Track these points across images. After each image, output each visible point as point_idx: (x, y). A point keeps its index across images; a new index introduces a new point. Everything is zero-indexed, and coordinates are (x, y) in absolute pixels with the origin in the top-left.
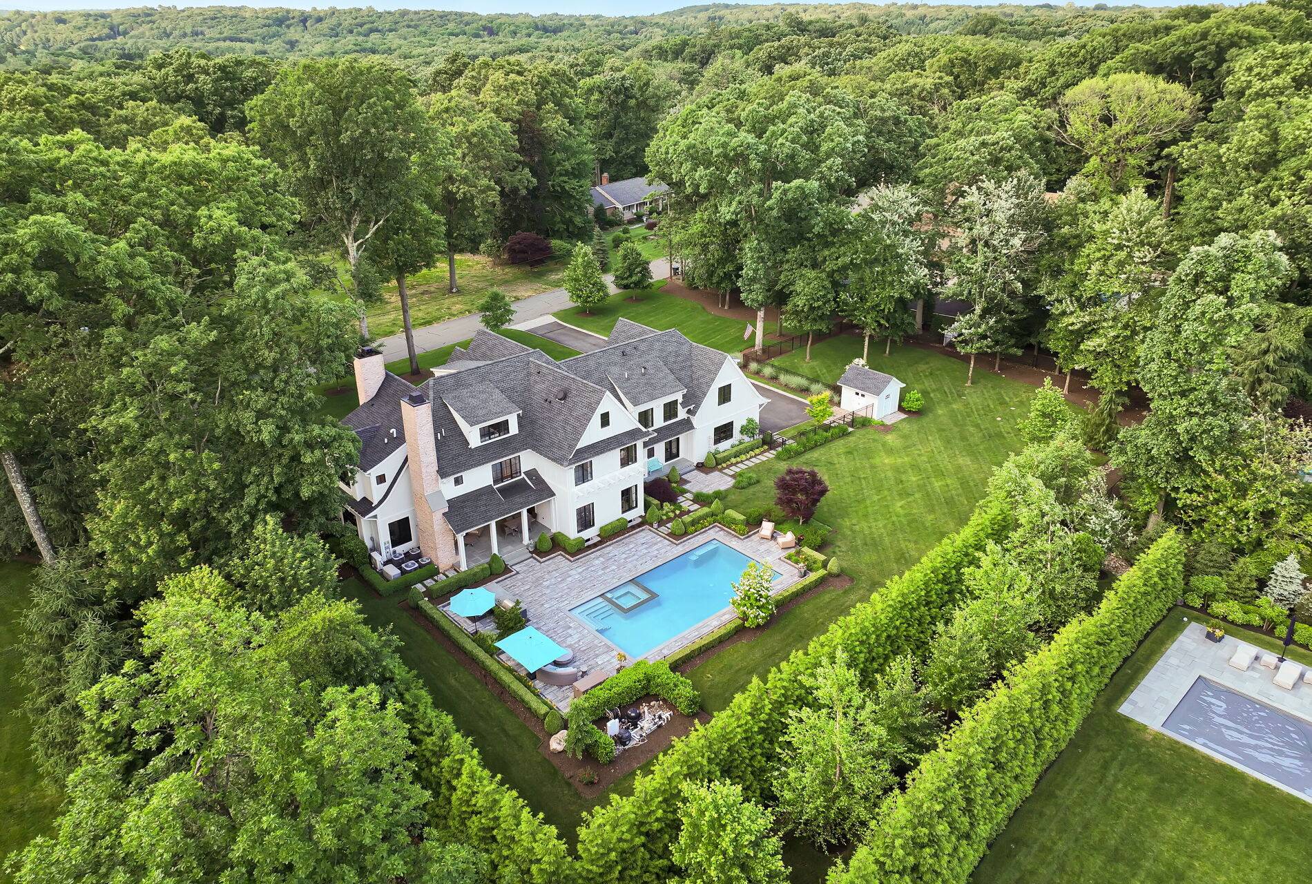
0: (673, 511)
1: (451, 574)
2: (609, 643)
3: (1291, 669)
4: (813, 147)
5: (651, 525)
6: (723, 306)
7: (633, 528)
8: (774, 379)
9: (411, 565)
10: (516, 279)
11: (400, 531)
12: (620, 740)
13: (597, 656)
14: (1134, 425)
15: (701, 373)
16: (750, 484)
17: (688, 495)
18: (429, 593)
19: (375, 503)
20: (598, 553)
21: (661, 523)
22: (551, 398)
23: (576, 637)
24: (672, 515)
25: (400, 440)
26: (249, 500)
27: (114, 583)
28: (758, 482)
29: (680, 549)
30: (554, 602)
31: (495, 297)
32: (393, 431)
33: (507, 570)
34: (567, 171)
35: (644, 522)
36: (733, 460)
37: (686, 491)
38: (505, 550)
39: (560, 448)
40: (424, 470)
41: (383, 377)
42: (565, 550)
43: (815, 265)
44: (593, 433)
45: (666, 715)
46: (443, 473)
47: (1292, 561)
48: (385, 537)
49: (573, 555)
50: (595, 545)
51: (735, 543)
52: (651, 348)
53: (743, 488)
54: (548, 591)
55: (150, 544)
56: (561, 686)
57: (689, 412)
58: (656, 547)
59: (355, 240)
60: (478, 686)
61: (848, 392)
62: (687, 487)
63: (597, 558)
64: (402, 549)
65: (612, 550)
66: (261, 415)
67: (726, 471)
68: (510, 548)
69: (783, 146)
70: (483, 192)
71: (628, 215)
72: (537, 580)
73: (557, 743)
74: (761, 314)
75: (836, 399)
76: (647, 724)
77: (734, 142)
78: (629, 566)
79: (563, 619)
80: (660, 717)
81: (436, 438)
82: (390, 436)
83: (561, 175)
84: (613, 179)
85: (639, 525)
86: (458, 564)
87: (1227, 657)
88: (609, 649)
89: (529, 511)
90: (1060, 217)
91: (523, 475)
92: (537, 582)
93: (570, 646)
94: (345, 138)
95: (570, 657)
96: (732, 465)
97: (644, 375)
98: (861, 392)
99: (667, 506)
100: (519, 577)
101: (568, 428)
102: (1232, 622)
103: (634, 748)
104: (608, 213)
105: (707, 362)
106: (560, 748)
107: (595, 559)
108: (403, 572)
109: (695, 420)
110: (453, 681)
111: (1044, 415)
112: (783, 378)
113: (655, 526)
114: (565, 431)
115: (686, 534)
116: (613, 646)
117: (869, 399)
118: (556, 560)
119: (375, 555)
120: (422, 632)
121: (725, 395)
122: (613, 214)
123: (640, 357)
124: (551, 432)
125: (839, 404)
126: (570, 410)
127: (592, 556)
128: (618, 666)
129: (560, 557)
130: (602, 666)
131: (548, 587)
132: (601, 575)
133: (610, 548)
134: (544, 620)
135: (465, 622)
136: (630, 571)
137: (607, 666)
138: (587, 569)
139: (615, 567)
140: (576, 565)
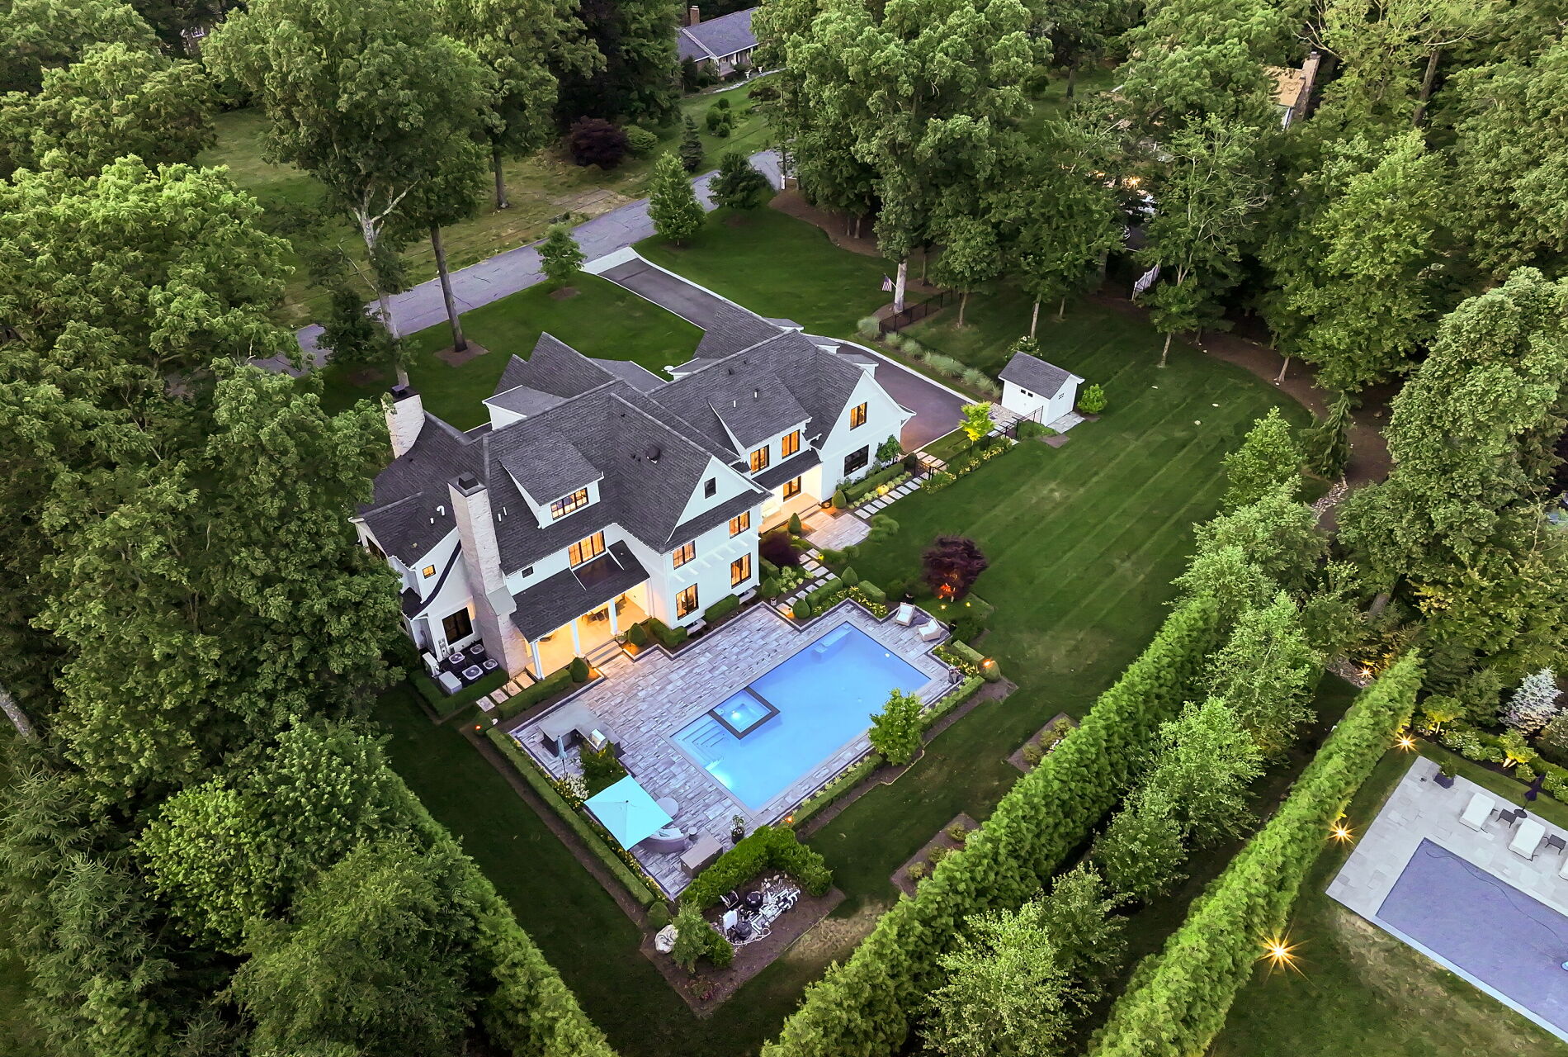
0: (795, 580)
1: (526, 682)
2: (721, 788)
3: (1533, 828)
4: (981, 59)
5: (768, 601)
6: (852, 234)
7: (747, 605)
8: (916, 360)
9: (474, 672)
10: (583, 181)
11: (457, 625)
12: (738, 934)
13: (707, 806)
14: (1372, 485)
15: (830, 390)
16: (890, 535)
17: (812, 552)
18: (498, 711)
19: (424, 599)
20: (703, 646)
21: (781, 598)
22: (640, 454)
23: (681, 778)
24: (793, 585)
25: (448, 522)
26: (264, 684)
27: (102, 799)
29: (804, 639)
30: (652, 724)
31: (558, 237)
32: (440, 509)
34: (644, 29)
35: (757, 597)
36: (868, 497)
37: (809, 547)
38: (588, 645)
39: (654, 527)
40: (483, 567)
41: (421, 423)
42: (662, 642)
43: (976, 213)
44: (697, 505)
45: (792, 894)
46: (507, 568)
47: (1547, 676)
48: (438, 634)
49: (674, 649)
50: (699, 634)
51: (871, 629)
52: (765, 360)
54: (644, 706)
55: (142, 750)
56: (665, 854)
57: (814, 443)
58: (774, 636)
59: (371, 215)
61: (1011, 390)
62: (811, 539)
63: (702, 653)
64: (460, 645)
65: (721, 640)
66: (267, 581)
67: (859, 512)
69: (941, 64)
70: (534, 86)
71: (725, 70)
72: (630, 688)
73: (666, 939)
74: (902, 267)
75: (996, 392)
76: (770, 910)
77: (878, 57)
78: (742, 665)
79: (664, 750)
80: (785, 900)
81: (495, 520)
82: (438, 515)
83: (637, 35)
84: (705, 16)
85: (753, 601)
87: (1458, 810)
88: (721, 796)
90: (1297, 156)
91: (608, 551)
92: (631, 693)
94: (343, 104)
96: (866, 502)
97: (756, 400)
98: (1027, 391)
99: (787, 572)
100: (608, 683)
101: (664, 500)
102: (1469, 758)
103: (754, 944)
104: (700, 67)
105: (837, 376)
106: (667, 949)
107: (700, 656)
108: (465, 682)
109: (821, 453)
111: (1262, 455)
112: (928, 357)
113: (774, 602)
114: (660, 503)
115: (812, 614)
116: (726, 793)
117: (1038, 400)
118: (652, 657)
119: (427, 657)
121: (860, 418)
122: (706, 69)
123: (751, 374)
124: (641, 501)
125: (999, 400)
126: (666, 476)
127: (697, 650)
128: (733, 827)
129: (657, 652)
130: (714, 823)
131: (644, 700)
132: (707, 682)
133: (719, 637)
134: (642, 752)
135: (546, 756)
136: (743, 673)
137: (719, 821)
138: (691, 671)
139: (725, 668)
140: (677, 665)
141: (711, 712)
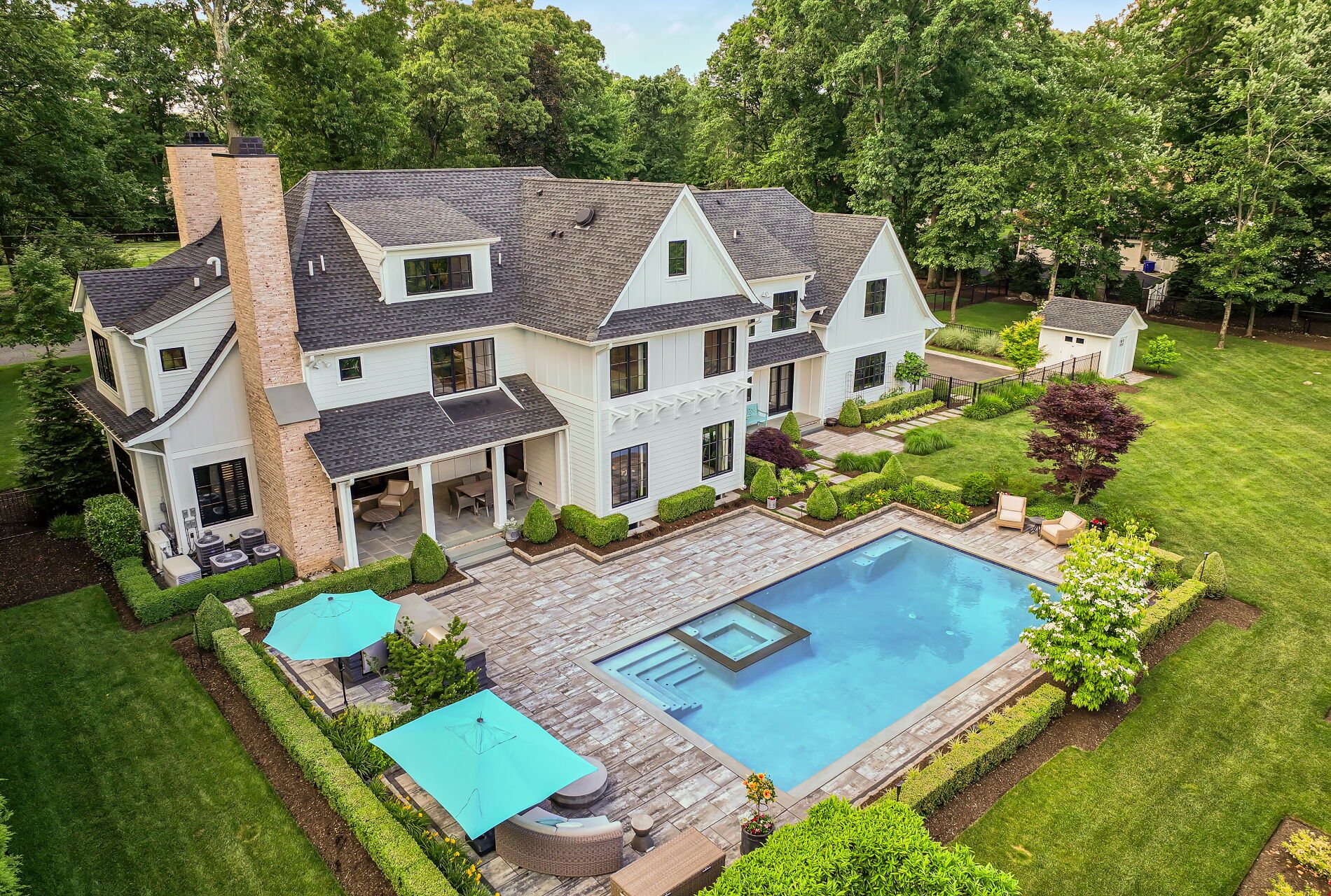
0: (803, 483)
1: (321, 577)
2: (706, 747)
5: (763, 503)
7: (726, 507)
9: (230, 558)
11: (224, 490)
13: (675, 781)
15: (835, 254)
16: (938, 448)
17: (824, 462)
19: (159, 413)
20: (656, 550)
21: (782, 501)
22: (564, 228)
23: (613, 729)
24: (801, 488)
28: (951, 446)
29: (833, 545)
30: (557, 643)
32: (213, 261)
33: (450, 574)
35: (743, 500)
36: (891, 417)
37: (819, 456)
38: (452, 538)
39: (580, 310)
40: (262, 325)
42: (584, 540)
44: (650, 284)
46: (308, 338)
48: (184, 497)
49: (601, 551)
50: (650, 534)
51: (944, 536)
52: (745, 208)
53: (925, 453)
54: (543, 620)
56: (569, 880)
57: (816, 318)
58: (779, 541)
60: (310, 876)
62: (817, 450)
63: (656, 558)
64: (226, 531)
65: (685, 544)
67: (883, 431)
68: (465, 533)
72: (521, 596)
78: (729, 572)
79: (579, 681)
82: (209, 275)
85: (737, 504)
86: (343, 561)
88: (708, 764)
89: (508, 449)
91: (500, 384)
92: (520, 602)
93: (598, 753)
95: (598, 784)
96: (889, 424)
97: (735, 242)
98: (1075, 336)
99: (788, 476)
100: (479, 589)
101: (599, 271)
105: (844, 236)
107: (650, 560)
108: (208, 570)
110: (236, 856)
113: (772, 504)
114: (592, 277)
115: (839, 517)
116: (718, 755)
117: (1092, 345)
118: (564, 560)
119: (157, 536)
120: (205, 707)
121: (876, 298)
123: (727, 217)
124: (560, 286)
126: (603, 238)
127: (644, 554)
128: (746, 816)
129: (574, 555)
130: (694, 814)
131: (544, 611)
132: (667, 590)
133: (683, 541)
134: (531, 684)
135: (327, 685)
136: (732, 581)
137: (705, 812)
138: (635, 577)
139: (695, 575)
140: (608, 570)
141: (673, 631)
